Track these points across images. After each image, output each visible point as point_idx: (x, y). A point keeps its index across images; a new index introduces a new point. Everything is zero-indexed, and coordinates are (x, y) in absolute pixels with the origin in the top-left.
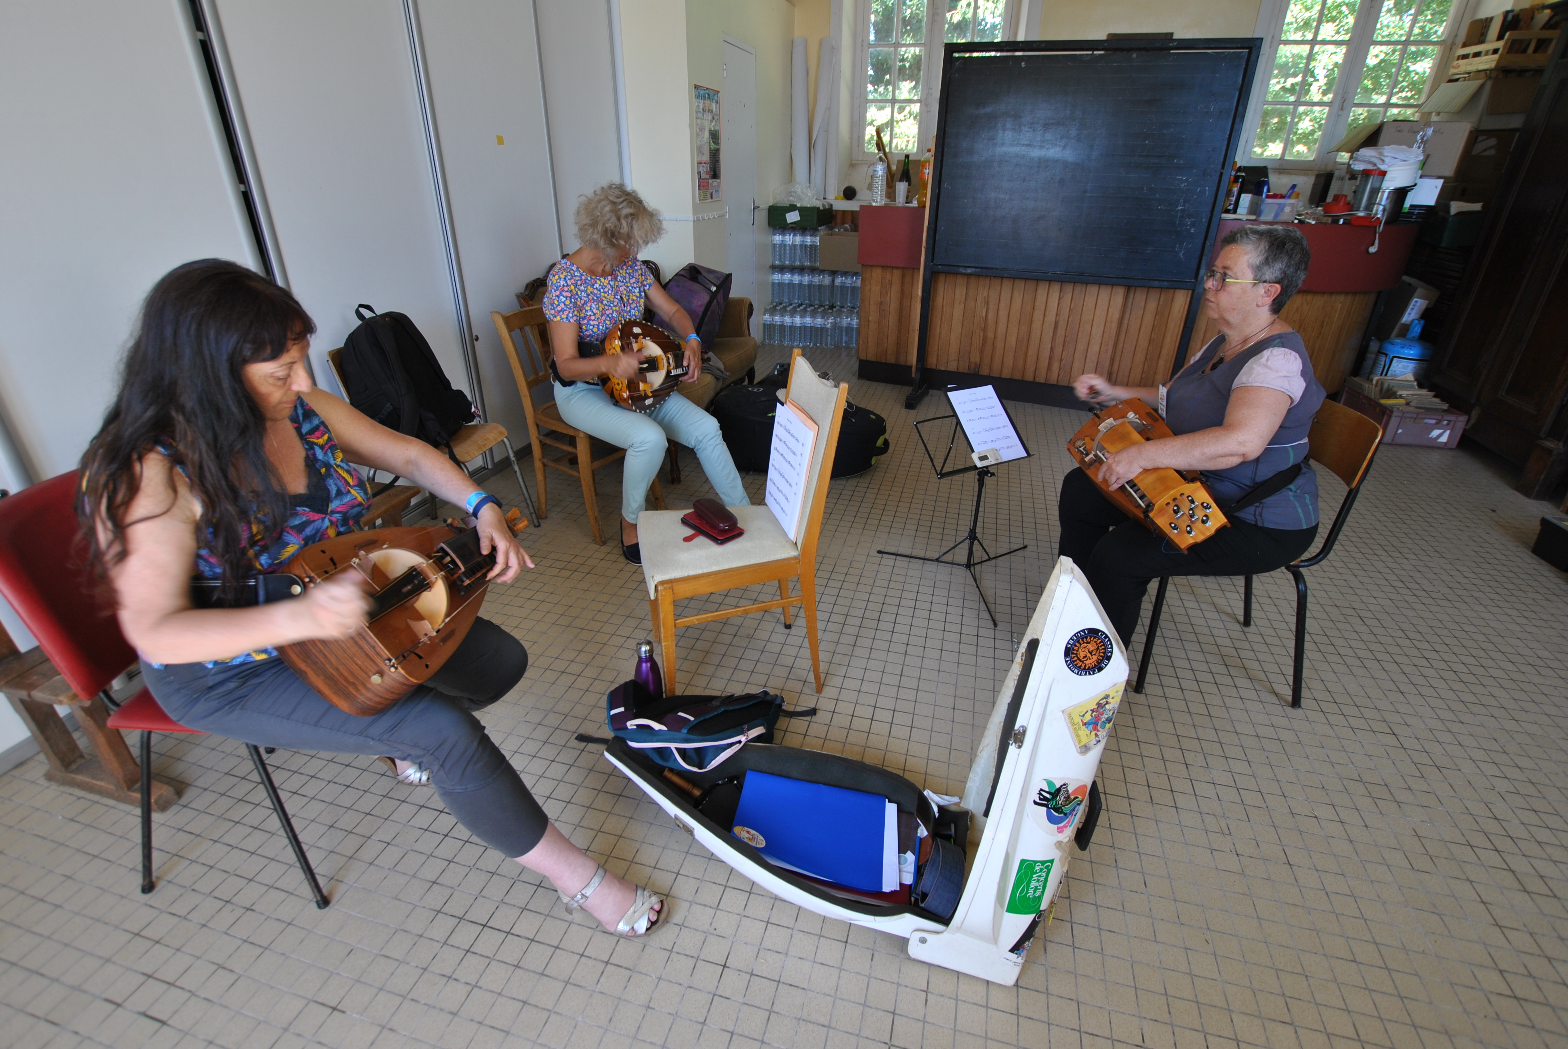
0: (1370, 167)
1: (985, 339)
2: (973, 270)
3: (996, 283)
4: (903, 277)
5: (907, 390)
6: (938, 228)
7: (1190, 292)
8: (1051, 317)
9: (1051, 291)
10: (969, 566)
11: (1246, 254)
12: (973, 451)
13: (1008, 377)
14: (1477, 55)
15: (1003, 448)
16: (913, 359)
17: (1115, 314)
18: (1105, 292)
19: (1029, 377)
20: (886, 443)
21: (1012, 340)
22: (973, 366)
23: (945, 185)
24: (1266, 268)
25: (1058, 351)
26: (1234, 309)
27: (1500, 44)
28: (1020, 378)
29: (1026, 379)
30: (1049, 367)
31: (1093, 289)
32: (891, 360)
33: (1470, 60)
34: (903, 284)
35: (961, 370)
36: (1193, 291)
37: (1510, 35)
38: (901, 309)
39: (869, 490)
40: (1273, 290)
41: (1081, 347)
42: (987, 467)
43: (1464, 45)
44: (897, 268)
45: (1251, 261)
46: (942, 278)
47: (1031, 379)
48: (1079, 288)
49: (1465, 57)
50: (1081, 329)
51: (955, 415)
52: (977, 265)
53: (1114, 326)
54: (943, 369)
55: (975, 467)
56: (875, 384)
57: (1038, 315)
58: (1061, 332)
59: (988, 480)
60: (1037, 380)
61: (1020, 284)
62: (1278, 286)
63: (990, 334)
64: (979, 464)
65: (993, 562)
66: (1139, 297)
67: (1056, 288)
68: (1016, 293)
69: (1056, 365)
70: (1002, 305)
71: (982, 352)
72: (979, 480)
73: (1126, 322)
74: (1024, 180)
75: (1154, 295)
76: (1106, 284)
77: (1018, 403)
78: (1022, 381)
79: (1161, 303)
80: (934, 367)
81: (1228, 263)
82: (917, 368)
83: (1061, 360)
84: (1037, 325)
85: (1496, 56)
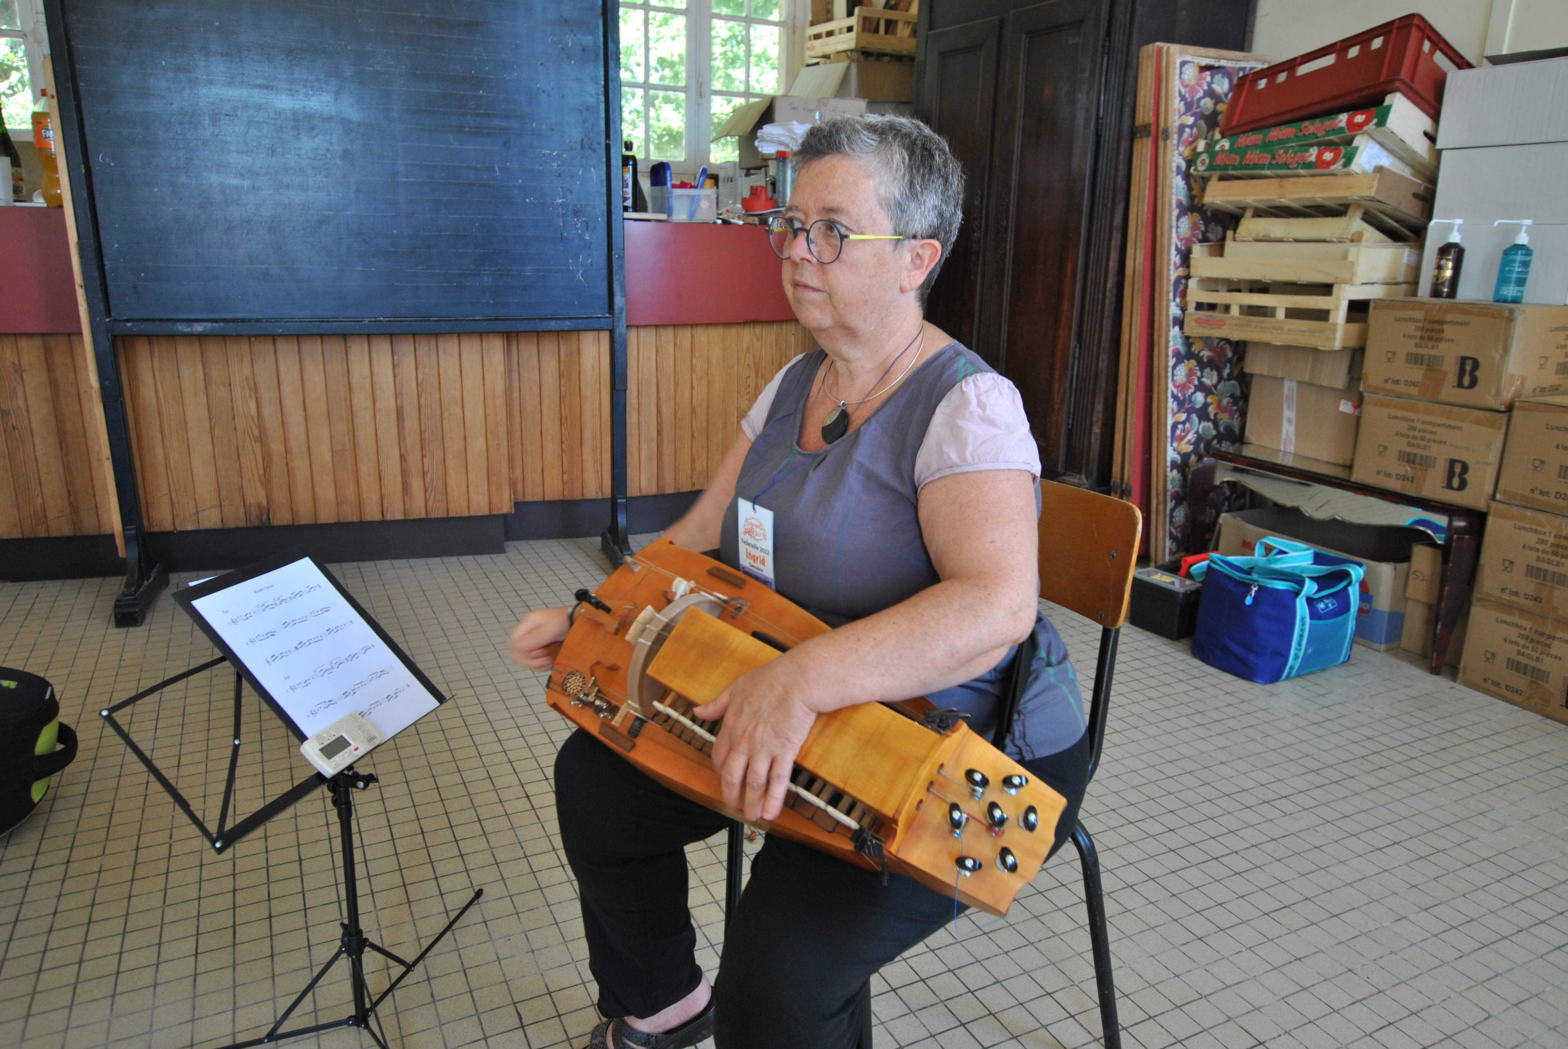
0: (782, 149)
1: (267, 457)
2: (208, 325)
3: (264, 349)
4: (48, 353)
5: (115, 586)
6: (104, 244)
7: (605, 336)
8: (387, 401)
9: (374, 354)
10: (361, 1018)
11: (869, 177)
12: (302, 738)
13: (332, 520)
14: (830, 34)
15: (376, 704)
16: (113, 520)
17: (497, 383)
18: (471, 348)
19: (372, 514)
20: (66, 735)
21: (323, 452)
22: (254, 512)
23: (99, 159)
24: (913, 205)
25: (414, 460)
26: (866, 302)
27: (853, 21)
28: (356, 519)
29: (369, 518)
30: (406, 489)
31: (449, 347)
32: (61, 528)
33: (824, 40)
34: (50, 368)
35: (231, 524)
36: (612, 332)
37: (860, 11)
38: (58, 418)
39: (38, 876)
40: (926, 253)
41: (453, 445)
42: (350, 767)
43: (812, 24)
44: (29, 335)
45: (882, 191)
46: (142, 349)
47: (377, 517)
48: (425, 346)
49: (817, 37)
50: (446, 415)
51: (228, 655)
52: (212, 316)
53: (500, 402)
54: (190, 527)
55: (319, 778)
56: (33, 587)
57: (361, 400)
58: (411, 424)
59: (358, 796)
60: (389, 517)
61: (312, 348)
62: (935, 242)
63: (276, 447)
64: (329, 768)
65: (419, 971)
66: (527, 350)
67: (382, 348)
68: (308, 364)
69: (417, 485)
70: (286, 388)
71: (267, 482)
72: (335, 802)
73: (516, 394)
74: (273, 152)
75: (549, 347)
76: (470, 333)
77: (362, 564)
78: (361, 522)
79: (563, 358)
80: (168, 527)
81: (835, 199)
82: (127, 539)
83: (424, 474)
84: (364, 417)
85: (853, 35)
